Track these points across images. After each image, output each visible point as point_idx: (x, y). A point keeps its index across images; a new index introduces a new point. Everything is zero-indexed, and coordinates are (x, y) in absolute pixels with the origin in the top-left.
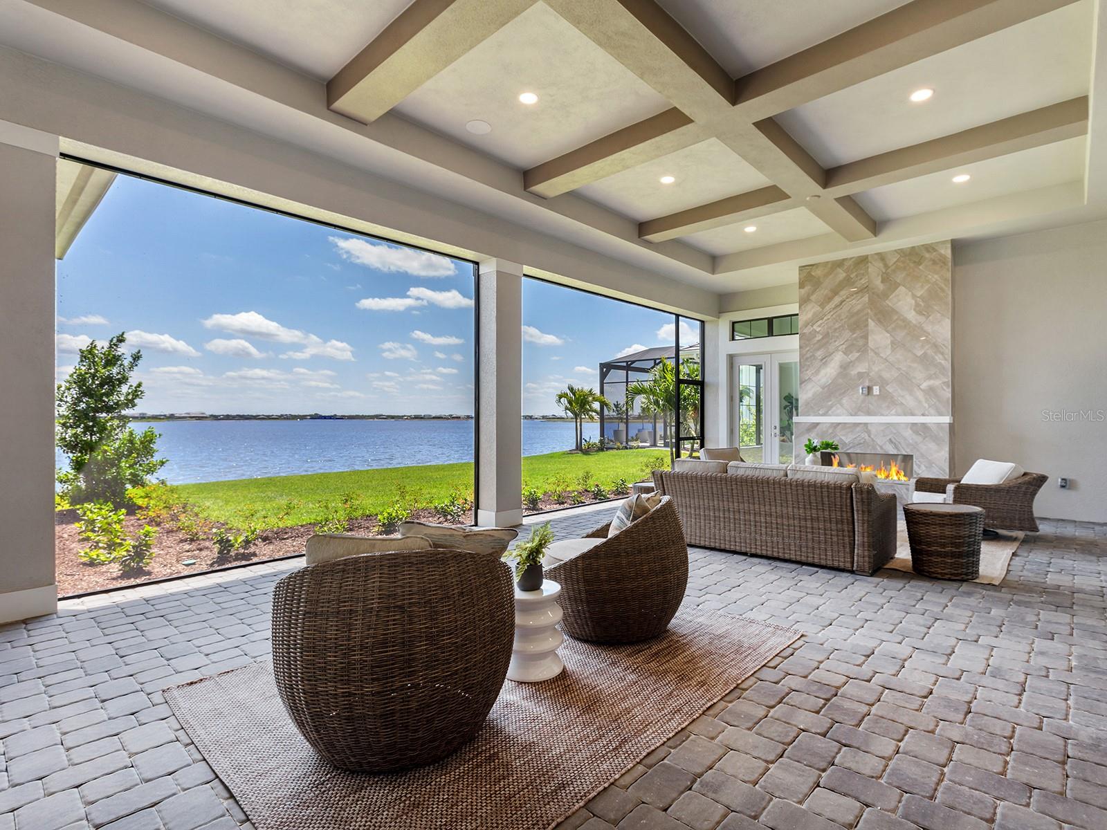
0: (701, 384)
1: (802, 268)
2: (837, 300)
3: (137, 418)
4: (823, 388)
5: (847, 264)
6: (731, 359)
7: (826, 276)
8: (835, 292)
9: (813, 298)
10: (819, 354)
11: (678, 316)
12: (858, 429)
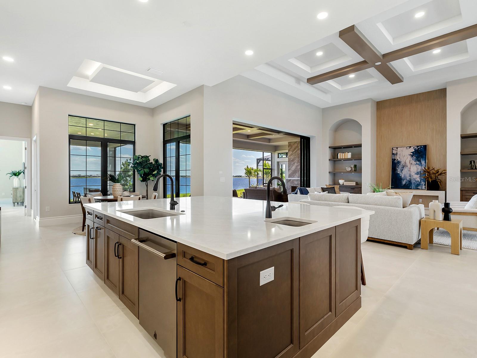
0: (271, 169)
1: (288, 142)
2: (295, 151)
3: (77, 176)
4: (293, 171)
5: (297, 143)
6: (278, 163)
7: (293, 145)
8: (295, 149)
9: (291, 150)
10: (292, 163)
11: (263, 152)
12: (298, 181)
